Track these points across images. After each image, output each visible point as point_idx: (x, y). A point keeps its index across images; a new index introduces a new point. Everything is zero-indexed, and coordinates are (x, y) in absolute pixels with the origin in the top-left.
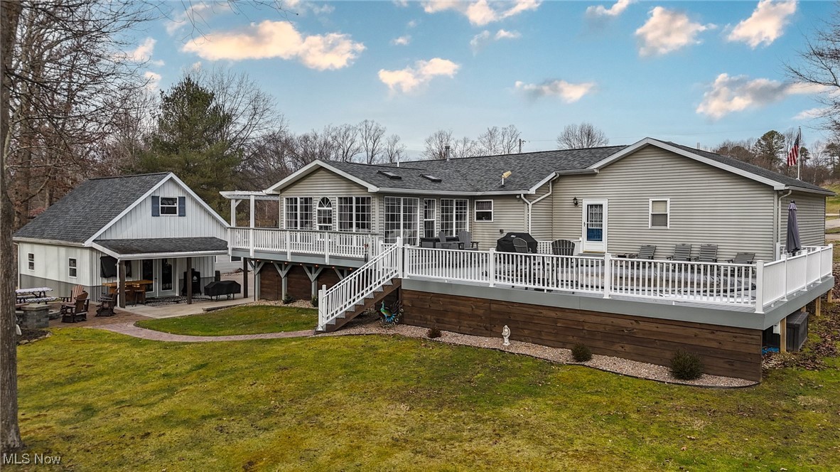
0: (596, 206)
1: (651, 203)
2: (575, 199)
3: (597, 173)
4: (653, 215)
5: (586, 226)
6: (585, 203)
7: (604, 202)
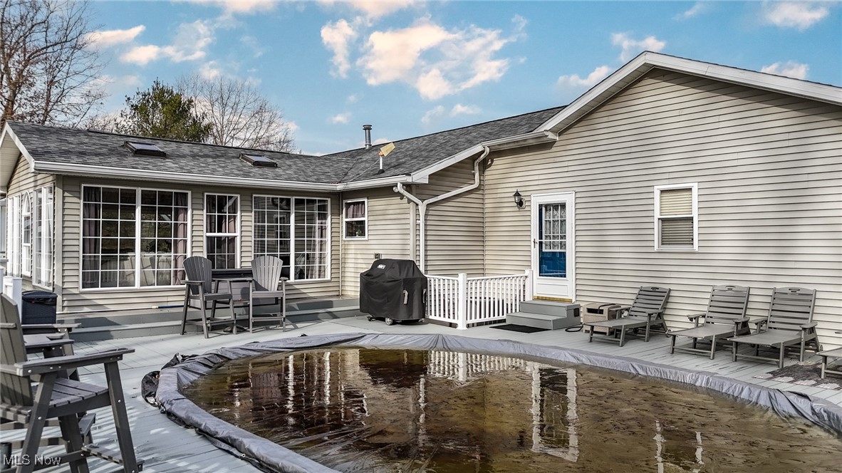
0: (556, 206)
1: (657, 194)
2: (517, 194)
3: (554, 142)
4: (663, 220)
5: (537, 246)
6: (535, 201)
7: (569, 199)
